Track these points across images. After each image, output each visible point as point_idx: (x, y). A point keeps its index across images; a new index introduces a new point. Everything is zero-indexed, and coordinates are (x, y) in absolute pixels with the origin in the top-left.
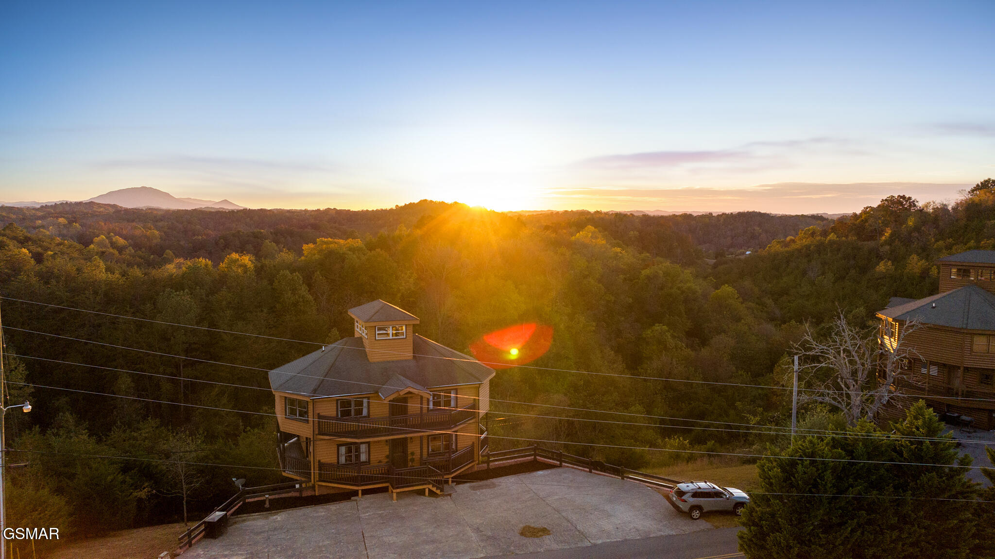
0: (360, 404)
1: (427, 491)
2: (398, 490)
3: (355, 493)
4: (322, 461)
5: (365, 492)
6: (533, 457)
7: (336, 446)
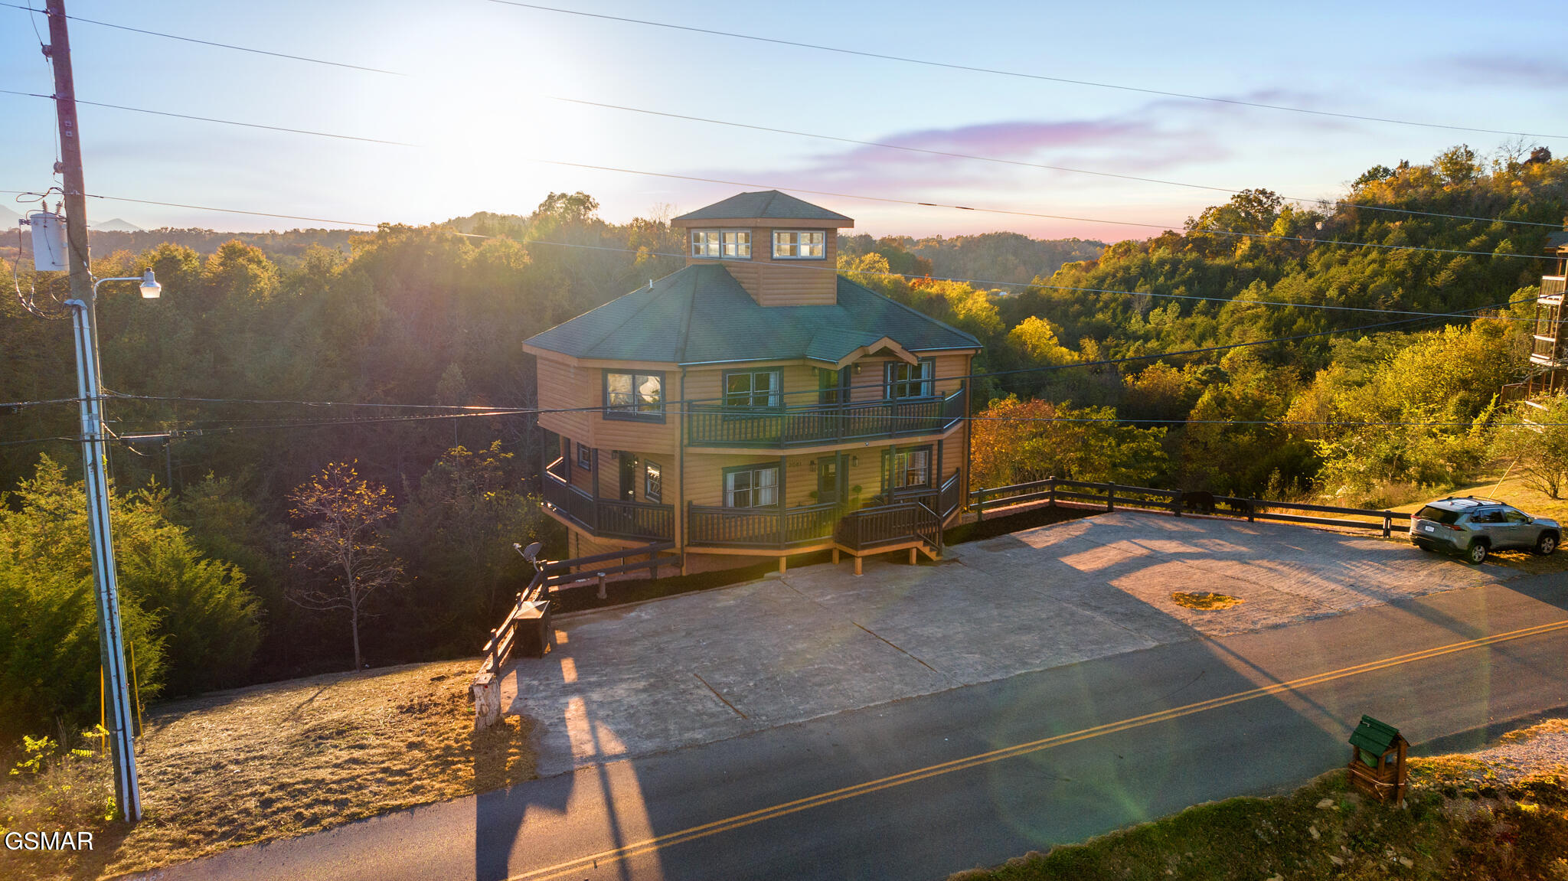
0: (763, 382)
1: (914, 552)
2: (866, 552)
3: (772, 564)
4: (695, 503)
5: (795, 563)
6: (1048, 500)
7: (721, 471)
